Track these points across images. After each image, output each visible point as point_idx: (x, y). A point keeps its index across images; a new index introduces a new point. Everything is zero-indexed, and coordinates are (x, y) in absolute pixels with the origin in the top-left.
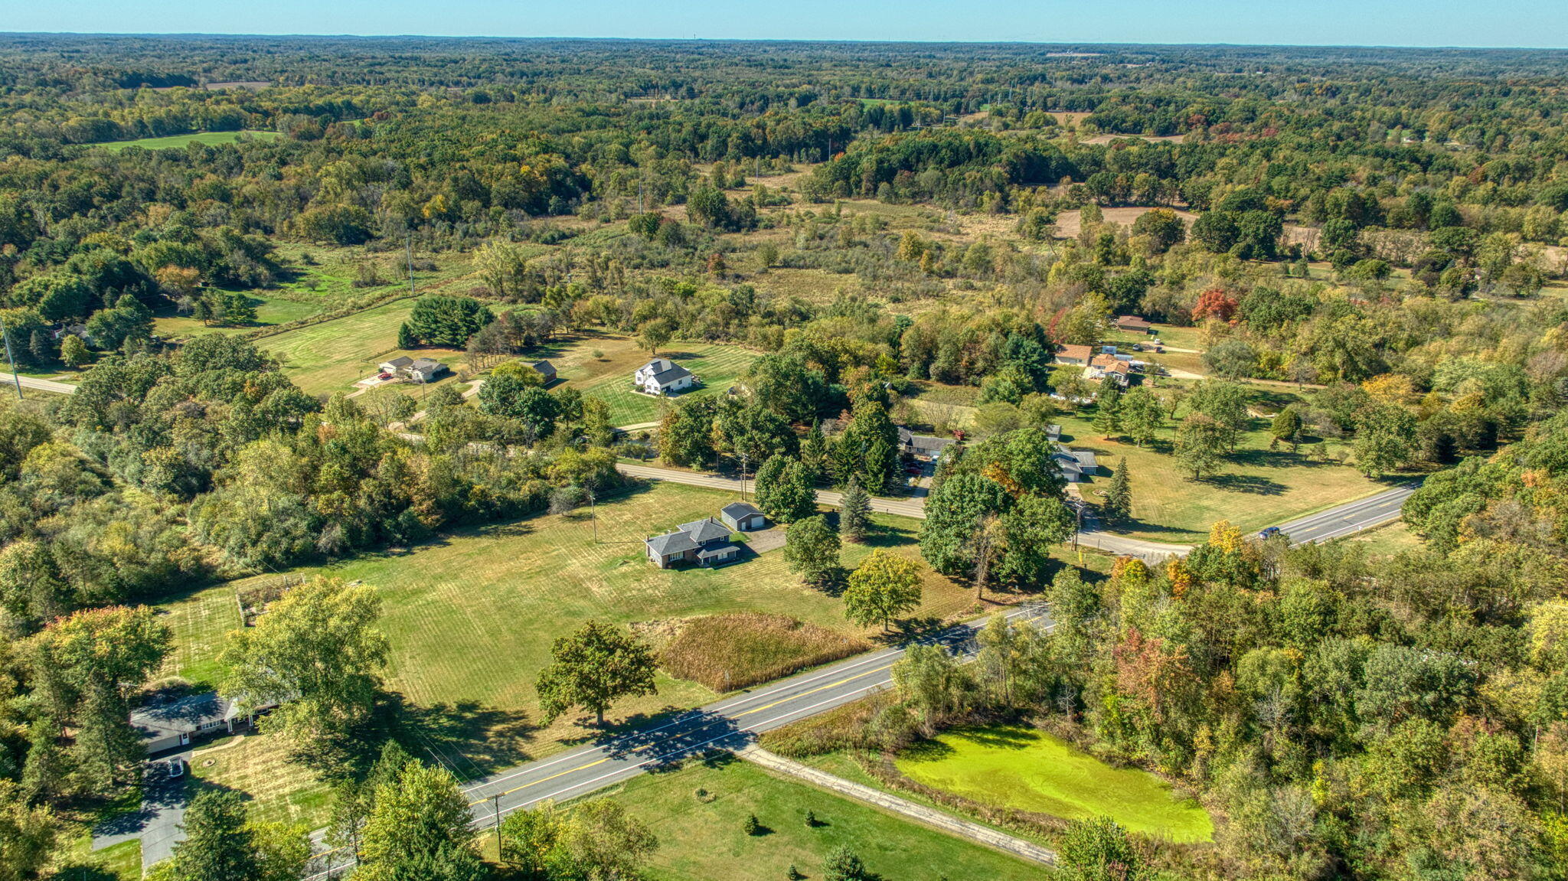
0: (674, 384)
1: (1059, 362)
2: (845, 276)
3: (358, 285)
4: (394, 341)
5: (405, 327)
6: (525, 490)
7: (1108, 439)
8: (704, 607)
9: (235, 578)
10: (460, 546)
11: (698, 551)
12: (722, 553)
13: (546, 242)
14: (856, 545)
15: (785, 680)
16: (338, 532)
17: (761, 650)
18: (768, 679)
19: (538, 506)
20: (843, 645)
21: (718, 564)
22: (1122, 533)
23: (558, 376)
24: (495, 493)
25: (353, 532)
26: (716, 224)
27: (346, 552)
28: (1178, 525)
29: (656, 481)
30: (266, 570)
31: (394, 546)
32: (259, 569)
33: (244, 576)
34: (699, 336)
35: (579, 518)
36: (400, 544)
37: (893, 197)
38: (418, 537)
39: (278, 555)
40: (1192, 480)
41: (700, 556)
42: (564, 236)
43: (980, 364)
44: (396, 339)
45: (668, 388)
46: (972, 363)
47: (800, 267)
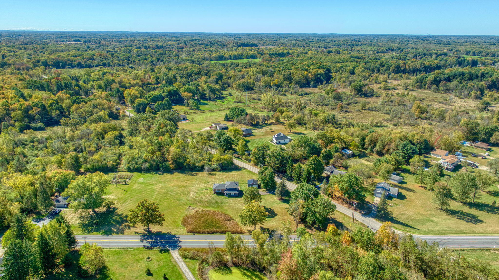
0: (282, 141)
1: (432, 155)
2: (386, 115)
3: (235, 102)
4: (223, 118)
5: (227, 115)
6: (200, 164)
7: (421, 186)
8: (213, 207)
9: (120, 171)
10: (176, 175)
11: (226, 190)
12: (233, 193)
13: (299, 95)
14: (278, 201)
15: (208, 235)
16: (147, 165)
17: (211, 224)
18: (204, 233)
19: (201, 169)
20: (239, 230)
21: (230, 196)
22: (381, 221)
23: (253, 134)
24: (192, 163)
25: (151, 166)
26: (357, 94)
27: (148, 170)
28: (410, 224)
29: (244, 168)
30: (128, 171)
31: (160, 172)
32: (126, 170)
33: (123, 171)
34: (311, 128)
35: (211, 174)
36: (161, 171)
37: (437, 90)
38: (167, 170)
39: (132, 168)
40: (438, 209)
41: (225, 192)
42: (307, 94)
43: (391, 150)
44: (224, 117)
45: (279, 142)
46: (389, 150)
47: (373, 111)
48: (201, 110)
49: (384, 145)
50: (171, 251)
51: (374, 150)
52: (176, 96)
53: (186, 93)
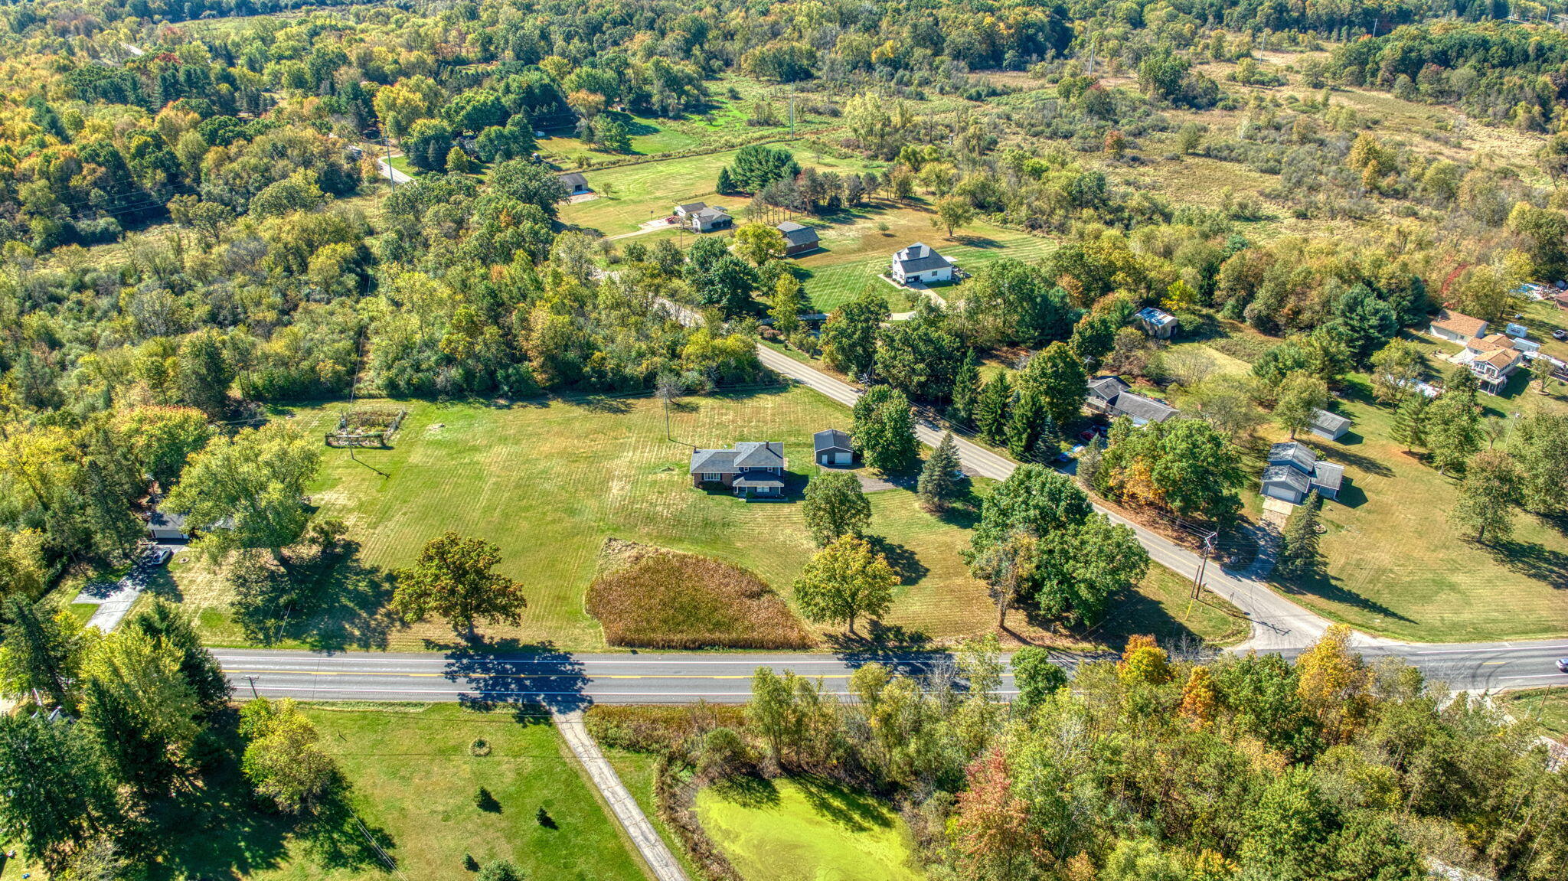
0: (926, 275)
1: (1434, 334)
2: (1267, 176)
3: (751, 123)
4: (713, 185)
5: (725, 172)
6: (642, 369)
7: (1410, 453)
8: (695, 541)
9: (364, 397)
10: (558, 408)
11: (737, 476)
12: (763, 486)
13: (970, 98)
14: (927, 516)
15: (685, 653)
16: (455, 373)
17: (691, 613)
18: (668, 646)
19: (646, 387)
20: (794, 636)
21: (754, 497)
22: (1289, 591)
23: (821, 245)
24: (611, 364)
25: (469, 375)
26: (1165, 97)
27: (458, 393)
28: (1384, 600)
29: (797, 383)
30: (391, 396)
31: (501, 396)
32: (384, 393)
33: (371, 397)
34: (1020, 223)
35: (681, 408)
36: (504, 396)
37: (1411, 93)
38: (527, 393)
39: (402, 383)
40: (1469, 540)
41: (735, 483)
42: (993, 93)
43: (1306, 316)
44: (716, 182)
45: (917, 278)
46: (1297, 312)
47: (1221, 159)
48: (635, 153)
49: (1281, 298)
50: (557, 717)
51: (1246, 313)
52: (549, 105)
53: (583, 94)
